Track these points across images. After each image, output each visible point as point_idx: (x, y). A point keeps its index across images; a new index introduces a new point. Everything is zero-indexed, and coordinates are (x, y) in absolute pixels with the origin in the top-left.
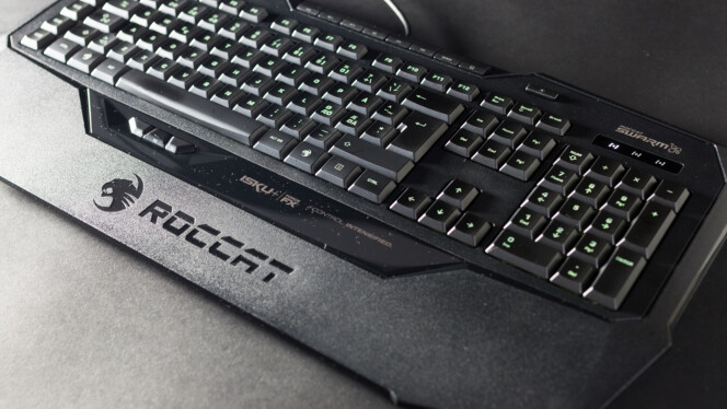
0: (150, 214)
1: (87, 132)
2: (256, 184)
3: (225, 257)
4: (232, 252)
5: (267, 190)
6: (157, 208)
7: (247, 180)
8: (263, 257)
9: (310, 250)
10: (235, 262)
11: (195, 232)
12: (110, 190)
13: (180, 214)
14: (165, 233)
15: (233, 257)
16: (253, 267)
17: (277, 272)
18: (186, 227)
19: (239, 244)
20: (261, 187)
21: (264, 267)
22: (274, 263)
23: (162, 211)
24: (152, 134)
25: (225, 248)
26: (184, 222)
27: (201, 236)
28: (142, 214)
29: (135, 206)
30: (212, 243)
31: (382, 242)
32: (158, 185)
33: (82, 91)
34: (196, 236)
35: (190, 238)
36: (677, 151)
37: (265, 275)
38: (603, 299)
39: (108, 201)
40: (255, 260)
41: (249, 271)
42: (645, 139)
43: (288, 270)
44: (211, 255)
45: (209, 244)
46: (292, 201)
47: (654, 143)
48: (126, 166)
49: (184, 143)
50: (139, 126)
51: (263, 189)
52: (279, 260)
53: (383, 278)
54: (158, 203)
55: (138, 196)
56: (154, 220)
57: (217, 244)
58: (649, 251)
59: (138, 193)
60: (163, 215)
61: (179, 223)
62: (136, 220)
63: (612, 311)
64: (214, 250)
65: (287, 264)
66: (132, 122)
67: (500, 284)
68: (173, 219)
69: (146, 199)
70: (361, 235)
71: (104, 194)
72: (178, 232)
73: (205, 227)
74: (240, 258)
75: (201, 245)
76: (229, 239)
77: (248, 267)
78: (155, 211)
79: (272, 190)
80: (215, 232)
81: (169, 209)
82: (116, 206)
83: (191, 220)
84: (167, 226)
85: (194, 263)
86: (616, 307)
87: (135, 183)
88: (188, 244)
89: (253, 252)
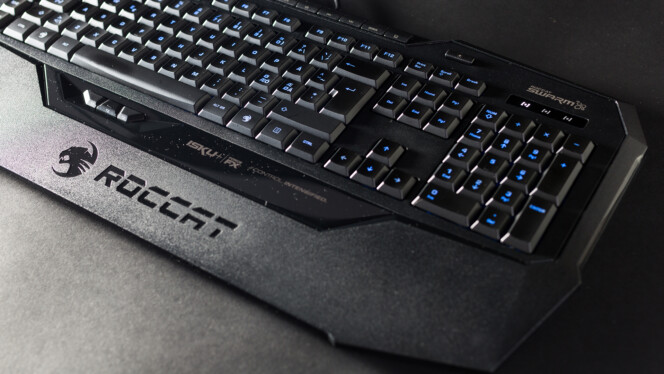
0: (104, 178)
1: (45, 104)
2: (201, 148)
3: (174, 216)
4: (181, 211)
5: (212, 153)
6: (111, 173)
7: (193, 144)
8: (209, 215)
9: (252, 207)
10: (183, 220)
11: (146, 193)
12: (67, 158)
13: (132, 177)
14: (119, 195)
15: (182, 216)
16: (200, 224)
17: (223, 229)
18: (138, 189)
19: (186, 204)
20: (206, 151)
21: (210, 224)
22: (220, 220)
23: (115, 175)
24: (105, 105)
25: (174, 207)
26: (135, 185)
27: (152, 197)
28: (97, 179)
29: (90, 171)
30: (162, 204)
31: (318, 197)
32: (111, 152)
33: (39, 66)
34: (148, 198)
35: (142, 199)
36: (582, 107)
37: (212, 231)
38: (519, 243)
39: (65, 168)
40: (202, 217)
41: (197, 228)
42: (553, 97)
43: (232, 226)
44: (162, 215)
45: (159, 205)
46: (234, 163)
47: (561, 101)
48: (82, 135)
49: (134, 112)
50: (92, 98)
51: (208, 153)
52: (224, 217)
53: (319, 230)
54: (111, 168)
55: (92, 162)
56: (108, 184)
57: (167, 204)
58: (559, 199)
59: (92, 160)
60: (116, 179)
61: (131, 186)
62: (92, 184)
63: (528, 254)
64: (164, 209)
65: (231, 220)
66: (86, 95)
67: (425, 233)
68: (125, 182)
69: (101, 165)
70: (299, 193)
71: (61, 162)
72: (130, 194)
73: (156, 189)
74: (188, 217)
75: (152, 205)
76: (177, 200)
77: (196, 224)
78: (108, 175)
79: (216, 153)
80: (165, 194)
81: (121, 173)
82: (73, 172)
83: (142, 183)
84: (120, 189)
85: (146, 222)
86: (531, 250)
87: (90, 151)
88: (141, 206)
89: (200, 210)
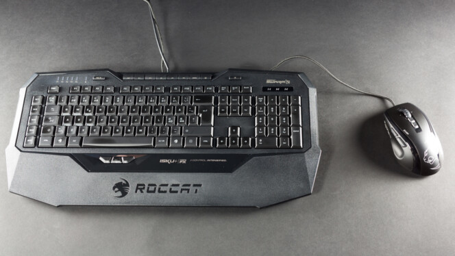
0: (139, 191)
1: (88, 171)
3: (176, 192)
6: (139, 187)
10: (181, 192)
12: (117, 189)
13: (150, 185)
14: (150, 194)
15: (179, 190)
17: (198, 188)
19: (178, 185)
21: (192, 189)
24: (114, 160)
25: (174, 189)
26: (153, 187)
28: (136, 192)
29: (131, 190)
30: (169, 190)
31: (222, 160)
32: (133, 179)
34: (161, 190)
36: (288, 82)
37: (194, 191)
39: (120, 194)
40: (187, 188)
43: (200, 185)
44: (171, 194)
47: (280, 82)
48: (117, 177)
50: (106, 159)
52: (195, 183)
53: (231, 173)
55: (129, 186)
56: (142, 192)
60: (144, 188)
62: (135, 195)
65: (198, 183)
66: (101, 159)
67: (267, 157)
68: (148, 188)
69: (133, 186)
71: (116, 192)
72: (154, 192)
73: (162, 185)
75: (165, 192)
76: (173, 185)
77: (187, 191)
80: (167, 185)
81: (144, 185)
83: (155, 185)
84: (148, 191)
85: (168, 199)
87: (124, 182)
88: (161, 194)
89: (184, 185)
